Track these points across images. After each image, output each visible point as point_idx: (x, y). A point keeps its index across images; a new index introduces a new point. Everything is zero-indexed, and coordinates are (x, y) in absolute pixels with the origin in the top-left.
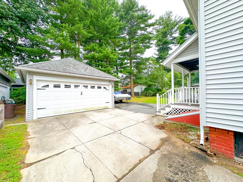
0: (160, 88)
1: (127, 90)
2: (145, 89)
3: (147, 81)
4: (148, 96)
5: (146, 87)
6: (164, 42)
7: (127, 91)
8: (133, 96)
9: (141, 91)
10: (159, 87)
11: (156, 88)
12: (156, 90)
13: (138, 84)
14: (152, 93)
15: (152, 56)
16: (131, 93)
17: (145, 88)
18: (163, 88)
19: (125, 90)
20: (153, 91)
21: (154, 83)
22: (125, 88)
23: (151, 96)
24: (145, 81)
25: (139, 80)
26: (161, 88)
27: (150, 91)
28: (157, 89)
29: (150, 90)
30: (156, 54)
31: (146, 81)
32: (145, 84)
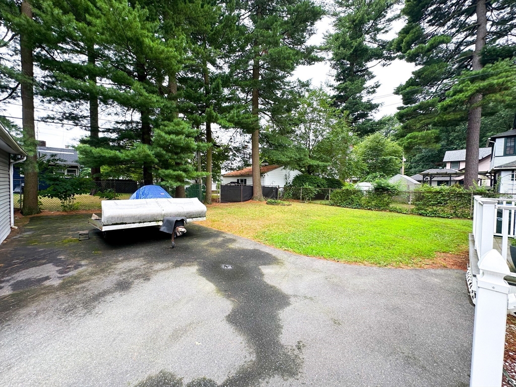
0: (337, 178)
1: (245, 180)
2: (297, 178)
3: (302, 156)
4: (303, 199)
5: (300, 173)
6: (356, 50)
7: (245, 183)
8: (257, 198)
9: (285, 184)
10: (335, 173)
11: (326, 178)
12: (325, 182)
13: (278, 164)
14: (315, 190)
15: (319, 88)
16: (254, 189)
17: (297, 176)
18: (344, 179)
19: (242, 181)
20: (318, 186)
21: (321, 164)
22: (242, 175)
23: (309, 200)
24: (296, 156)
25: (277, 152)
26: (340, 177)
27: (307, 186)
28: (329, 179)
29: (307, 183)
30: (330, 86)
31: (300, 154)
32: (296, 165)
